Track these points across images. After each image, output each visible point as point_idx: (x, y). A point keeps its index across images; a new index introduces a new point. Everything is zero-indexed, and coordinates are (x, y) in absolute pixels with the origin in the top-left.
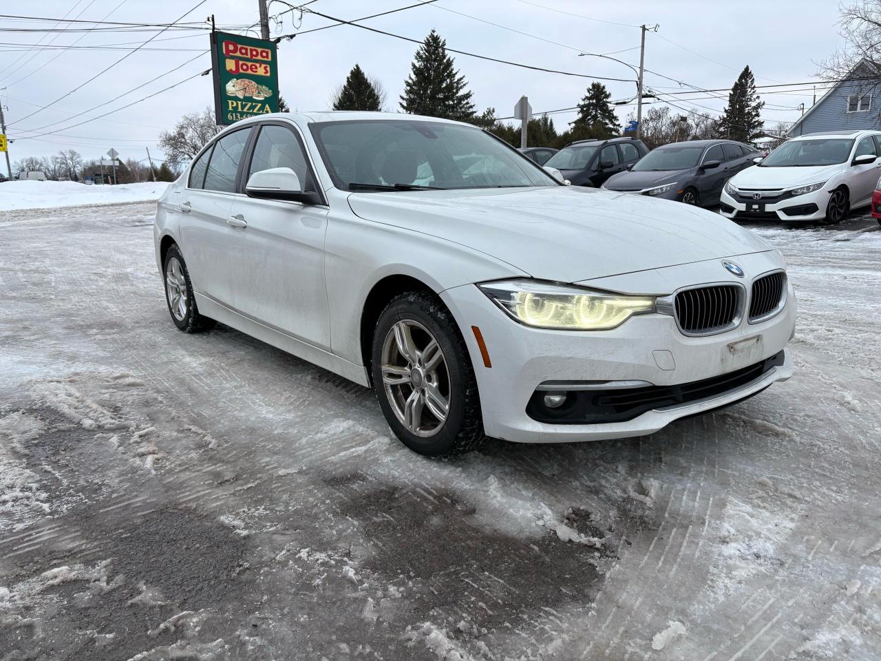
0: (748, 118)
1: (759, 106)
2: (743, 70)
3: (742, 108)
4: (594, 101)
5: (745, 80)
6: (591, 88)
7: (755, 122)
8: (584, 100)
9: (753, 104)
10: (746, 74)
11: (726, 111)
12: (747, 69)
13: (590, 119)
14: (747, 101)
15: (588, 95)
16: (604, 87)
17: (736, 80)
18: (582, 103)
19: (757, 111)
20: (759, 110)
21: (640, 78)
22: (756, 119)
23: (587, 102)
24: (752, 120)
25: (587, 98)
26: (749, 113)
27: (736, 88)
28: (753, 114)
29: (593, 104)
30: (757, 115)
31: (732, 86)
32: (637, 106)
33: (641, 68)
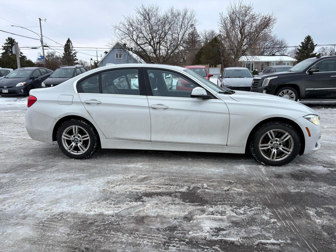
0: (72, 57)
1: (75, 53)
2: (67, 39)
3: (70, 53)
4: (10, 45)
5: (69, 43)
6: (8, 39)
7: (75, 59)
8: (5, 44)
9: (73, 52)
10: (69, 41)
11: (64, 54)
12: (69, 39)
13: (9, 53)
14: (71, 51)
15: (6, 42)
16: (14, 40)
17: (66, 42)
18: (4, 45)
19: (75, 55)
20: (76, 54)
21: (42, 39)
22: (75, 58)
23: (6, 45)
24: (74, 58)
25: (6, 43)
26: (72, 55)
27: (66, 45)
28: (74, 56)
29: (10, 46)
30: (75, 56)
31: (64, 45)
32: (42, 50)
33: (41, 34)
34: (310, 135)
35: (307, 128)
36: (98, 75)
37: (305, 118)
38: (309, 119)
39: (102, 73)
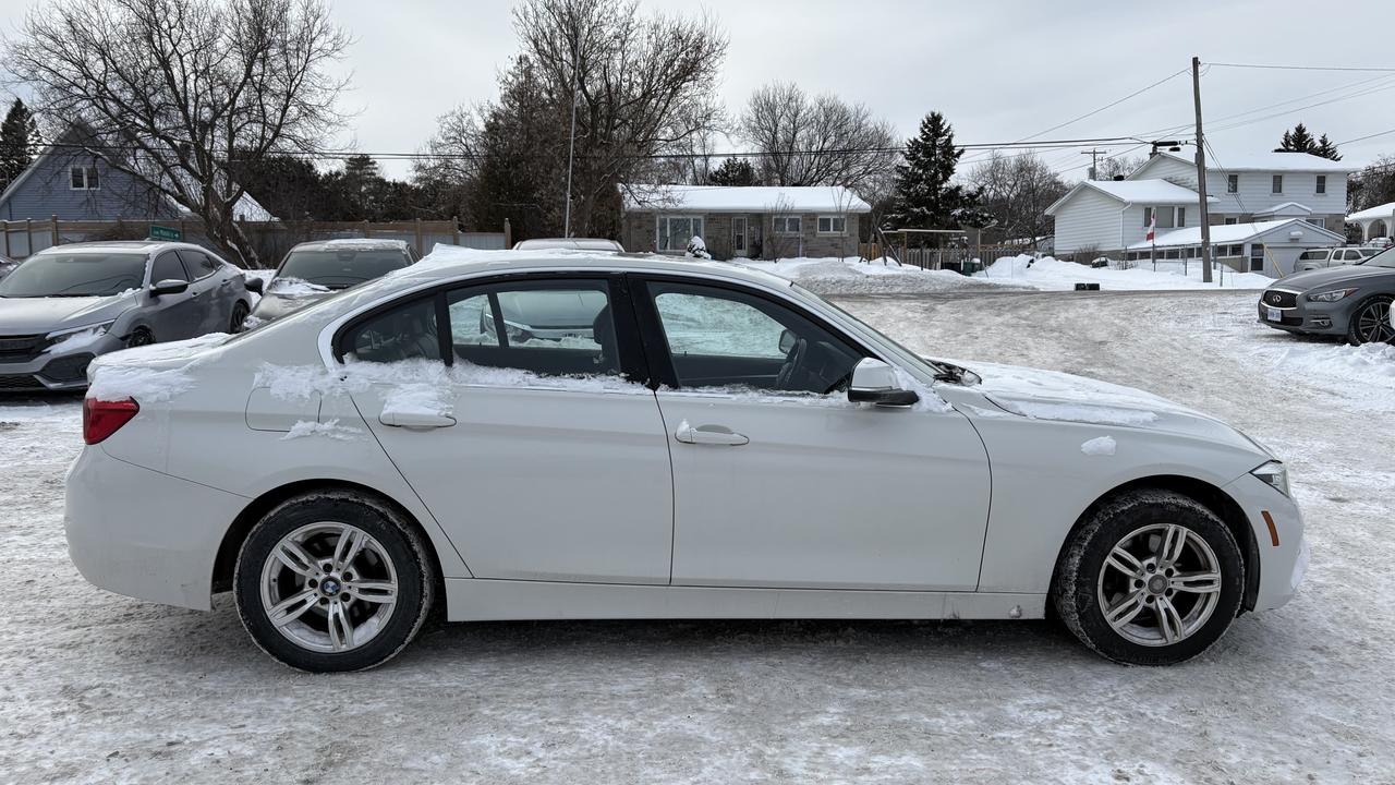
34: (1276, 542)
35: (1266, 515)
36: (432, 303)
37: (1257, 476)
38: (1267, 479)
39: (449, 293)
